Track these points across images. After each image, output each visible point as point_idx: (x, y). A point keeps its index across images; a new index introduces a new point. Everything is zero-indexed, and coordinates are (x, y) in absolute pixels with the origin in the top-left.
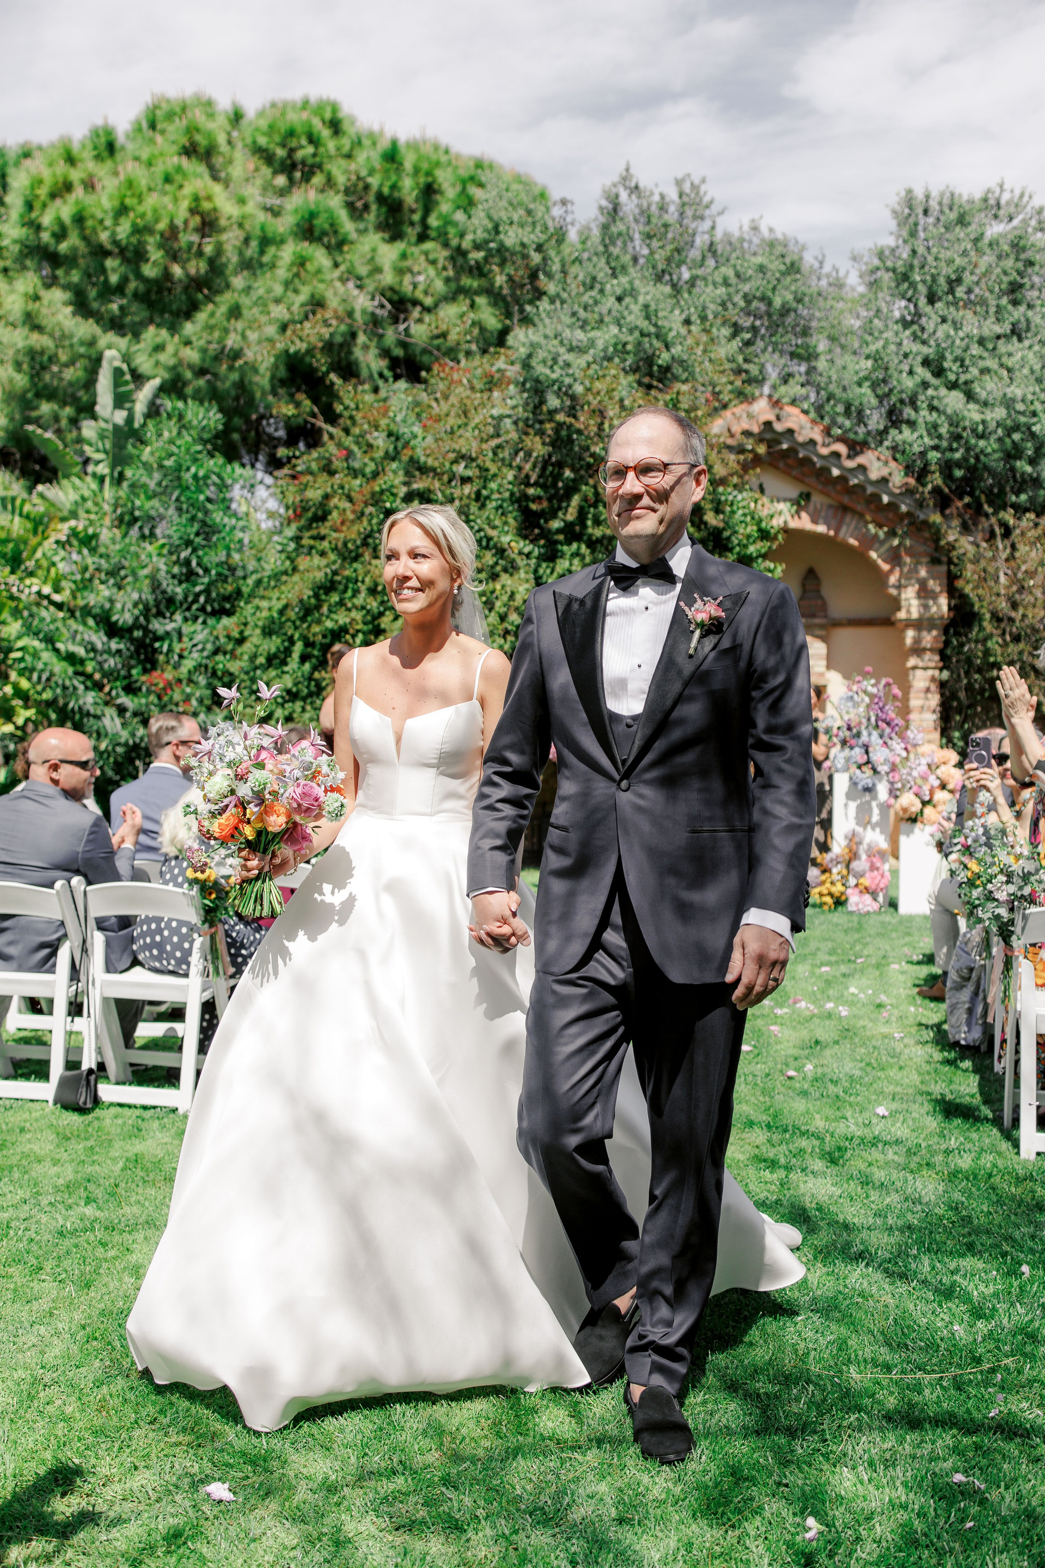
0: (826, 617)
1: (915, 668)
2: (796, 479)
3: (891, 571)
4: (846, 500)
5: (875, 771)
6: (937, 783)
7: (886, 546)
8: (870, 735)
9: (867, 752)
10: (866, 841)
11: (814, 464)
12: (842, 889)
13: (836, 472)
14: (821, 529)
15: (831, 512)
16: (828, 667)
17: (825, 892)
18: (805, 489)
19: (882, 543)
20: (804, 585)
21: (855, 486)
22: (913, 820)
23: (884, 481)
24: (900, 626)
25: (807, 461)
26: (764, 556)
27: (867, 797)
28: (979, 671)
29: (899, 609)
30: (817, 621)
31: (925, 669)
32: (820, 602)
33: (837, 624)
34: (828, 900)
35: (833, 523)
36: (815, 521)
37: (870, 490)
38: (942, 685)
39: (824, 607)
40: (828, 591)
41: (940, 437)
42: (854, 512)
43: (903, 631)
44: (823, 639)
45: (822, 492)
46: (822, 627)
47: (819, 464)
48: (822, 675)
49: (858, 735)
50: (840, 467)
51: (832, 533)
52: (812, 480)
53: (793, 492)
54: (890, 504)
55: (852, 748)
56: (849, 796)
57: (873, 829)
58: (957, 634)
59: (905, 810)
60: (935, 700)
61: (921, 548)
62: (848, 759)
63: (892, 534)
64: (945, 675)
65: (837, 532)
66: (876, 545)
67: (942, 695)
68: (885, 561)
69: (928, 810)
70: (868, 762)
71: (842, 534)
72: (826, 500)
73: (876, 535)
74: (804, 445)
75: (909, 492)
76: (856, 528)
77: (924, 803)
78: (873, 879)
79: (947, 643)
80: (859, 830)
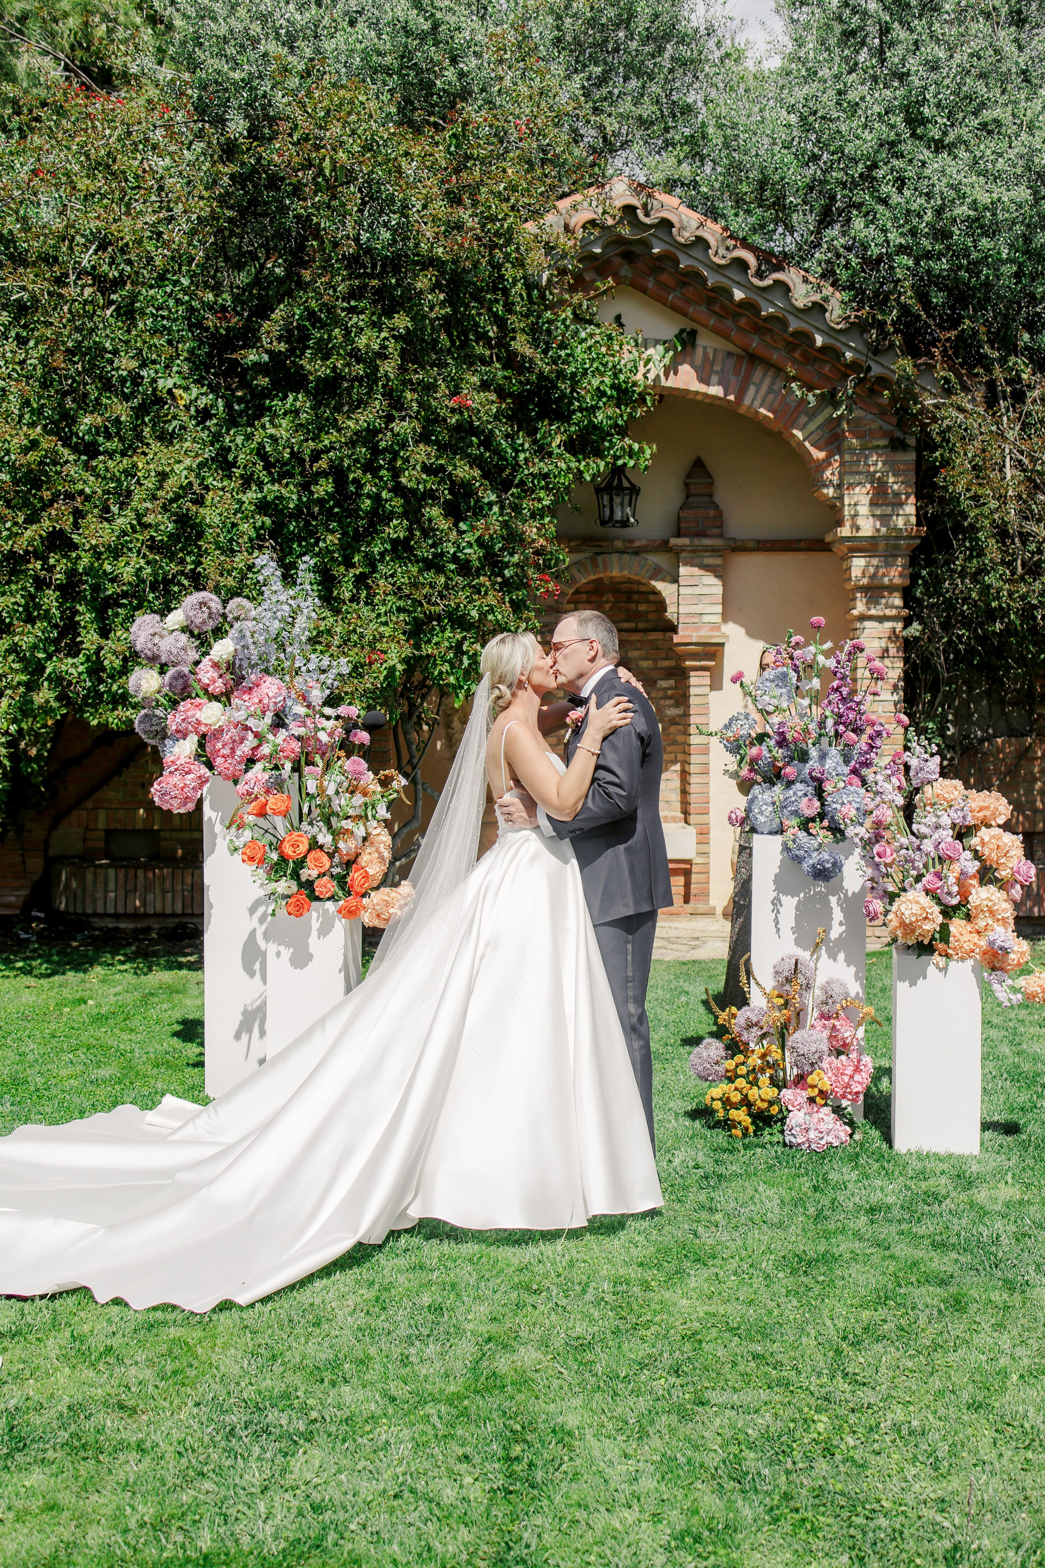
0: (721, 536)
1: (863, 618)
2: (674, 308)
3: (827, 462)
4: (755, 343)
5: (836, 831)
6: (973, 867)
7: (820, 420)
8: (823, 756)
9: (820, 793)
10: (820, 980)
11: (705, 280)
12: (770, 1092)
13: (739, 295)
14: (716, 390)
15: (730, 363)
16: (726, 617)
17: (736, 1097)
18: (689, 325)
19: (812, 414)
20: (687, 485)
21: (771, 318)
22: (924, 949)
23: (819, 308)
24: (841, 549)
25: (693, 277)
26: (623, 432)
27: (821, 887)
28: (966, 622)
29: (840, 523)
30: (707, 542)
31: (881, 619)
32: (712, 512)
33: (739, 548)
34: (740, 1115)
35: (734, 381)
36: (704, 380)
37: (794, 325)
38: (908, 645)
39: (719, 520)
40: (724, 495)
41: (913, 232)
42: (768, 364)
43: (846, 558)
44: (717, 572)
45: (716, 331)
46: (715, 551)
47: (712, 279)
48: (716, 627)
49: (804, 757)
50: (747, 286)
51: (731, 398)
52: (699, 311)
53: (668, 329)
54: (824, 349)
55: (789, 784)
56: (782, 885)
57: (833, 956)
58: (930, 563)
59: (908, 928)
60: (895, 670)
61: (876, 424)
62: (780, 807)
63: (830, 399)
64: (915, 629)
65: (741, 395)
66: (803, 419)
67: (906, 660)
68: (814, 445)
69: (957, 926)
70: (822, 816)
71: (747, 401)
72: (722, 345)
73: (803, 401)
74: (686, 247)
75: (859, 327)
76: (770, 391)
77: (948, 912)
78: (839, 1072)
79: (914, 578)
80: (805, 955)
